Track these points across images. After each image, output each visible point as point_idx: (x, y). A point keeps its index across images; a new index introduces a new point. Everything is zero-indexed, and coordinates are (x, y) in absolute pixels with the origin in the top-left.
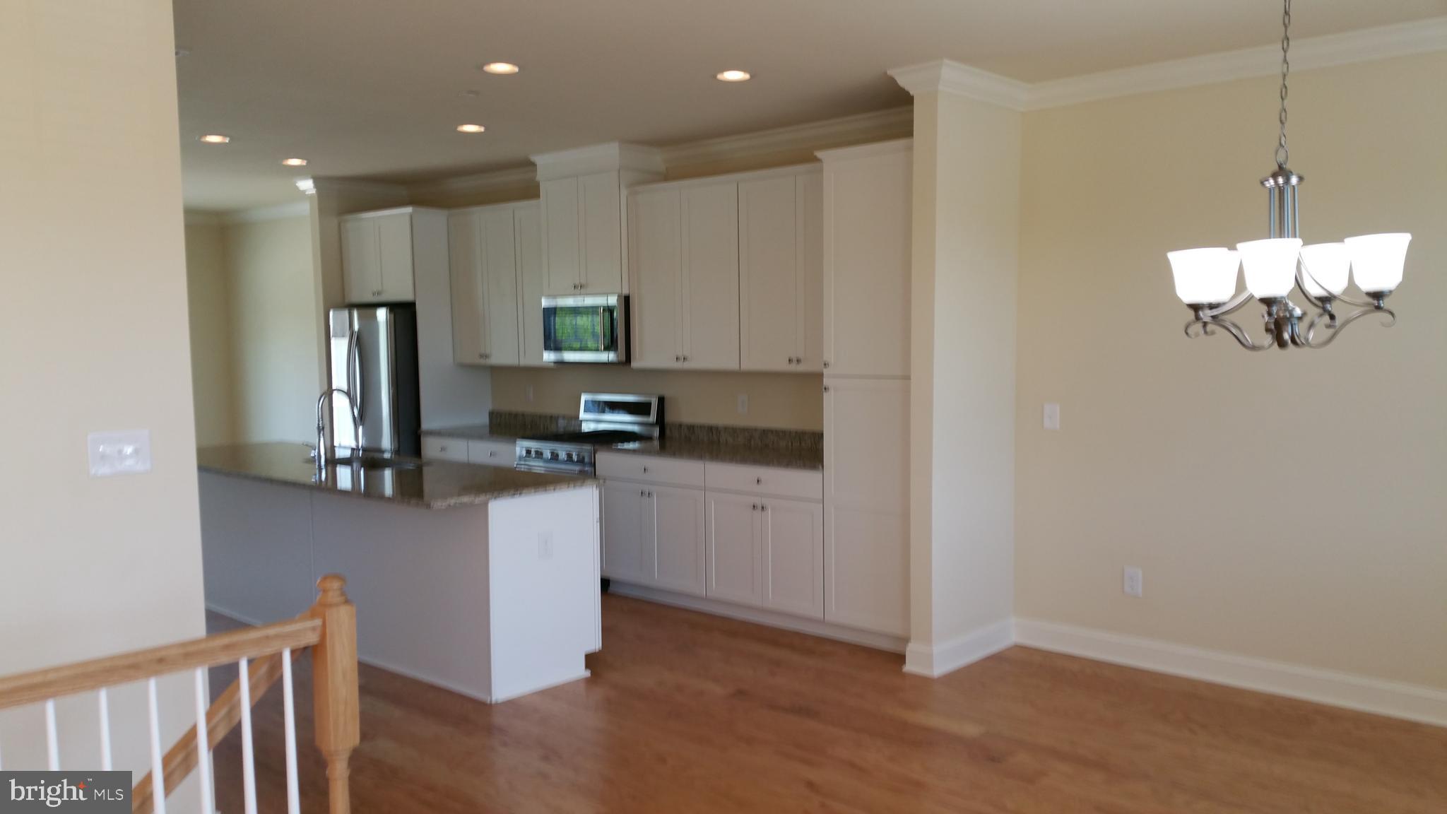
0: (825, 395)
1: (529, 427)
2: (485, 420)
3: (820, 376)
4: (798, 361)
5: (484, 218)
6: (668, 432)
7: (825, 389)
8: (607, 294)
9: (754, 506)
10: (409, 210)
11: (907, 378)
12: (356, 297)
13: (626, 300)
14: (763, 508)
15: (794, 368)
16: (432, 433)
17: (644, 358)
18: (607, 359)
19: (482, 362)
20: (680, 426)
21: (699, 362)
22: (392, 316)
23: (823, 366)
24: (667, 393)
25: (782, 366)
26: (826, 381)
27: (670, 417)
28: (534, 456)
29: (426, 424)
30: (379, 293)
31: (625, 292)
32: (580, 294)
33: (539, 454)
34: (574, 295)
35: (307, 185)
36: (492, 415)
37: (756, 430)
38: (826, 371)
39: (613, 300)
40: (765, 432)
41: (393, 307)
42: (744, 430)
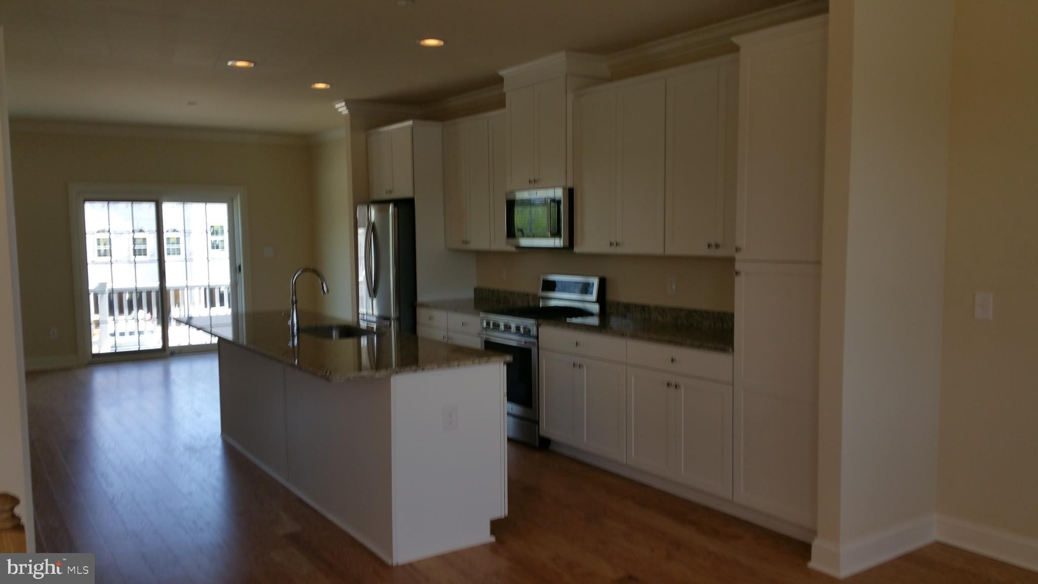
0: (737, 279)
1: (502, 302)
2: (470, 294)
3: (732, 260)
4: (717, 246)
5: (468, 126)
6: (608, 309)
7: (736, 273)
8: (554, 187)
9: (668, 384)
10: (410, 123)
11: (819, 263)
12: (377, 196)
13: (570, 193)
14: (676, 386)
15: (713, 252)
16: (426, 306)
17: (586, 244)
18: (553, 244)
19: (465, 247)
20: (618, 304)
21: (629, 248)
22: (396, 209)
23: (735, 250)
24: (608, 275)
25: (704, 252)
26: (738, 266)
27: (611, 297)
28: (492, 327)
29: (421, 298)
30: (390, 192)
31: (570, 185)
32: (534, 188)
33: (496, 326)
34: (528, 189)
35: (341, 107)
36: (476, 290)
37: (681, 310)
38: (738, 256)
39: (559, 193)
40: (691, 313)
41: (397, 203)
42: (673, 310)
